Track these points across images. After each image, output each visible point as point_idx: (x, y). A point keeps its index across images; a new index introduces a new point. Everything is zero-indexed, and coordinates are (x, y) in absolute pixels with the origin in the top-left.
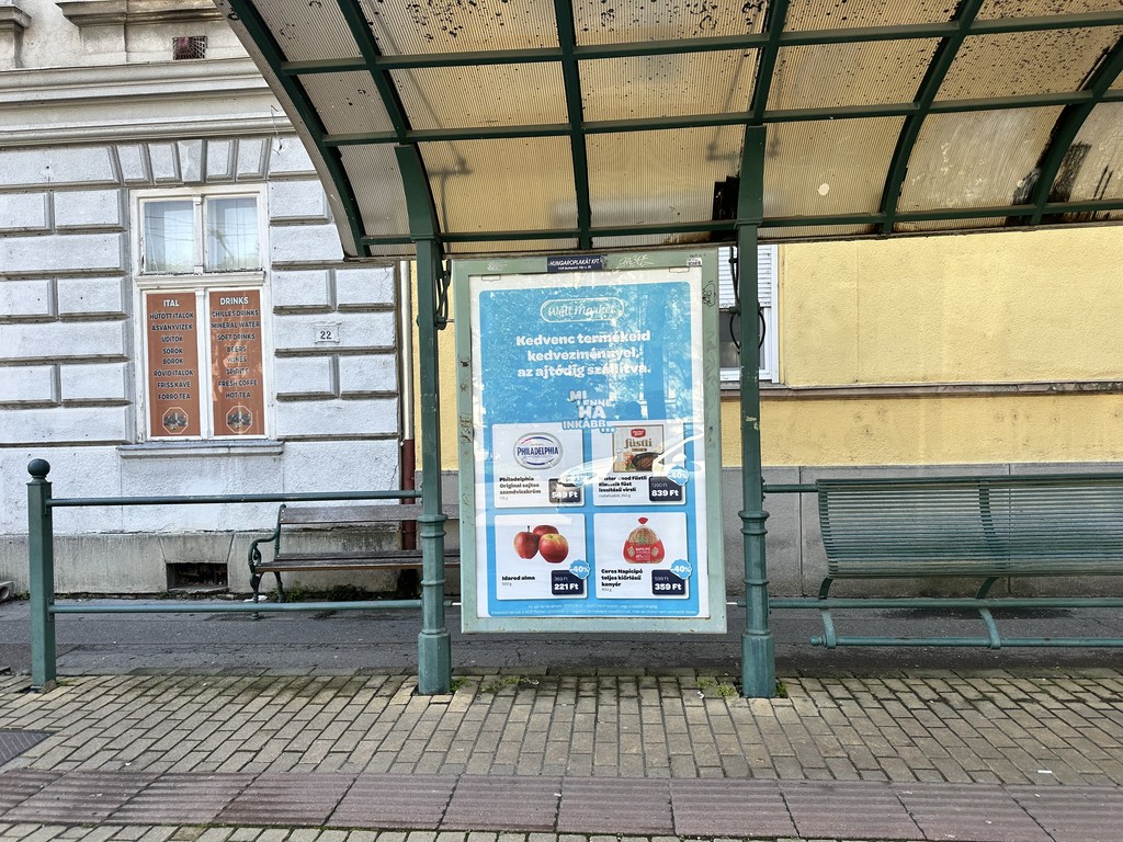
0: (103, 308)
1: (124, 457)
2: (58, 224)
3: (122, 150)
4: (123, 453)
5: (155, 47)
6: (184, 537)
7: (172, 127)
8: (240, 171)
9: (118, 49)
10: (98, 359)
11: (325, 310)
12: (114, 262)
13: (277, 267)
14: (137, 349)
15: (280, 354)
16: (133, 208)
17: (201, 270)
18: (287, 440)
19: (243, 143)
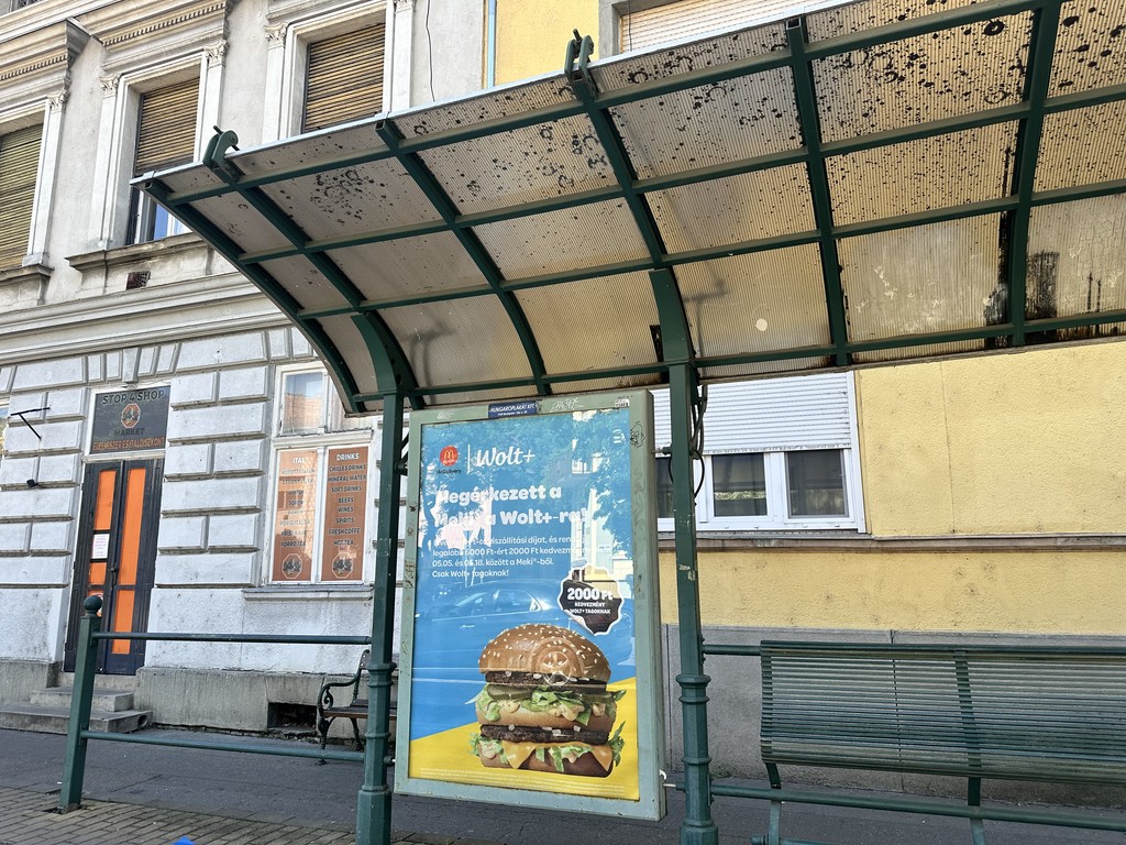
0: (245, 466)
1: (247, 599)
2: (221, 397)
3: (272, 334)
4: (247, 595)
6: (285, 677)
10: (238, 511)
12: (257, 427)
13: (381, 425)
14: (269, 501)
16: (278, 381)
17: (323, 430)
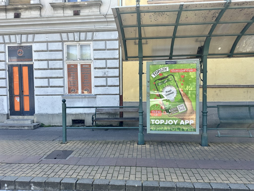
2: (49, 49)
3: (62, 34)
4: (63, 97)
5: (70, 12)
6: (76, 114)
7: (73, 30)
8: (87, 39)
9: (62, 13)
10: (57, 78)
11: (105, 68)
12: (61, 57)
13: (95, 59)
14: (65, 75)
15: (95, 77)
16: (64, 46)
17: (79, 59)
18: (96, 95)
19: (88, 33)
